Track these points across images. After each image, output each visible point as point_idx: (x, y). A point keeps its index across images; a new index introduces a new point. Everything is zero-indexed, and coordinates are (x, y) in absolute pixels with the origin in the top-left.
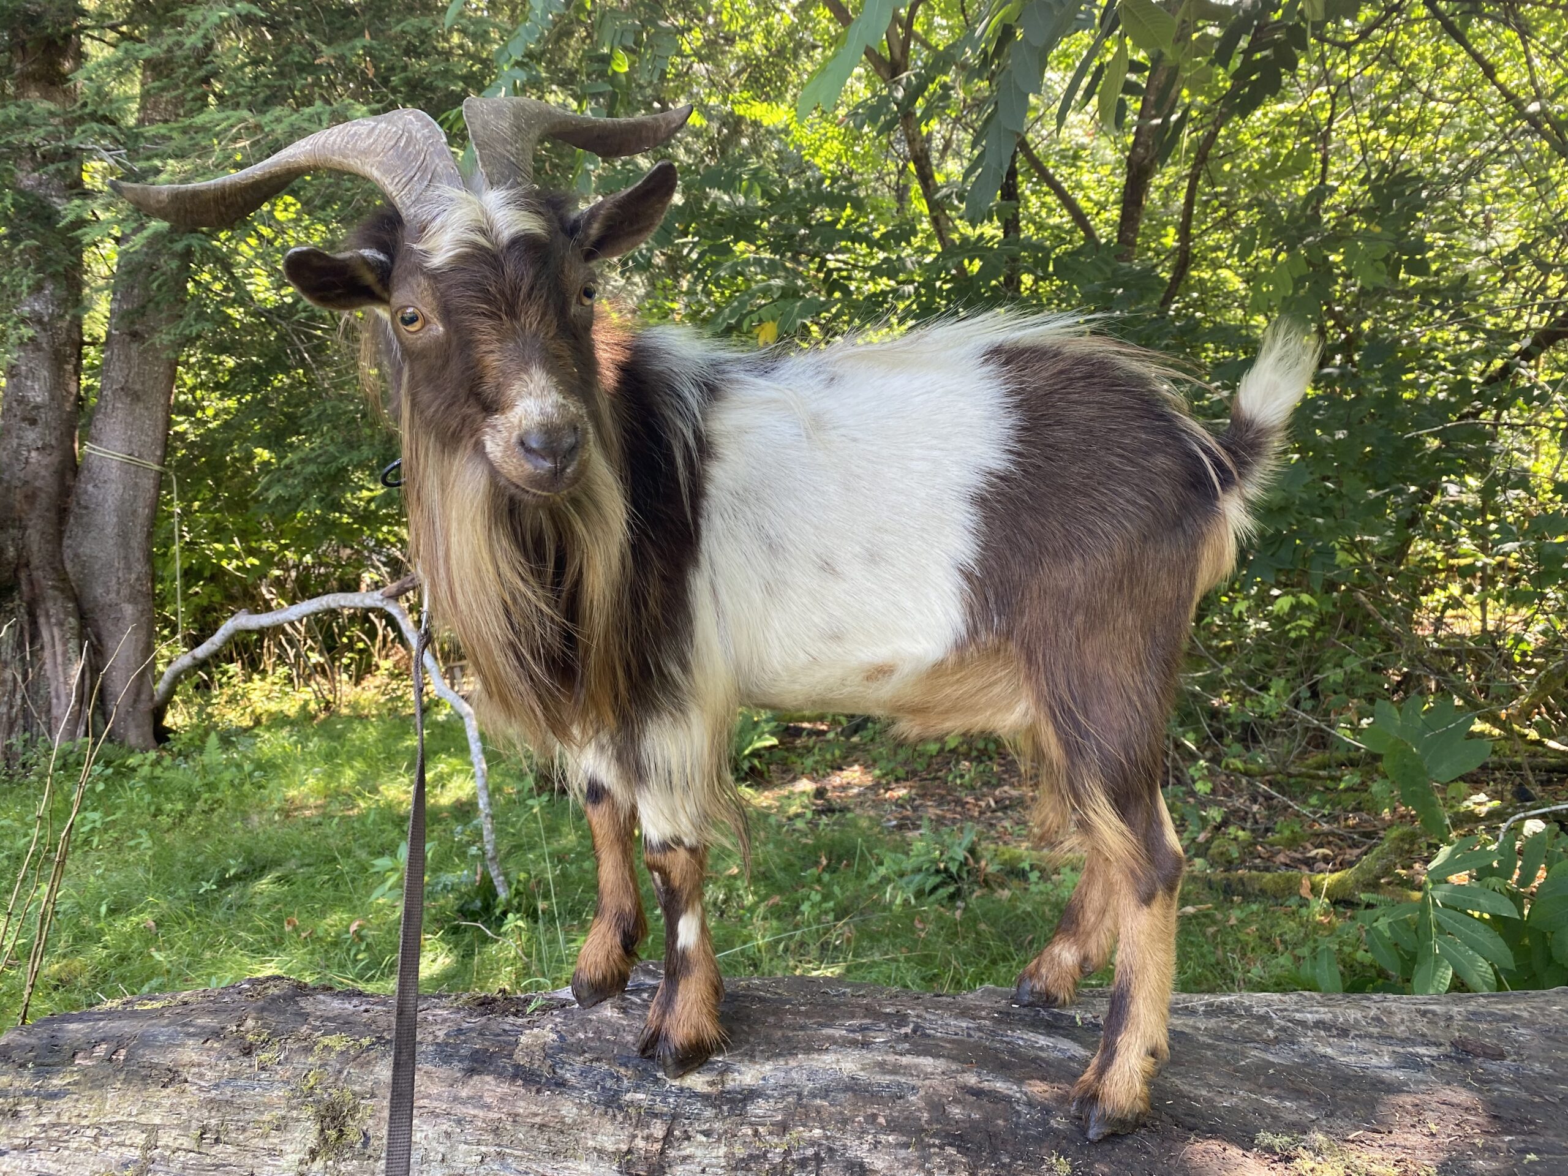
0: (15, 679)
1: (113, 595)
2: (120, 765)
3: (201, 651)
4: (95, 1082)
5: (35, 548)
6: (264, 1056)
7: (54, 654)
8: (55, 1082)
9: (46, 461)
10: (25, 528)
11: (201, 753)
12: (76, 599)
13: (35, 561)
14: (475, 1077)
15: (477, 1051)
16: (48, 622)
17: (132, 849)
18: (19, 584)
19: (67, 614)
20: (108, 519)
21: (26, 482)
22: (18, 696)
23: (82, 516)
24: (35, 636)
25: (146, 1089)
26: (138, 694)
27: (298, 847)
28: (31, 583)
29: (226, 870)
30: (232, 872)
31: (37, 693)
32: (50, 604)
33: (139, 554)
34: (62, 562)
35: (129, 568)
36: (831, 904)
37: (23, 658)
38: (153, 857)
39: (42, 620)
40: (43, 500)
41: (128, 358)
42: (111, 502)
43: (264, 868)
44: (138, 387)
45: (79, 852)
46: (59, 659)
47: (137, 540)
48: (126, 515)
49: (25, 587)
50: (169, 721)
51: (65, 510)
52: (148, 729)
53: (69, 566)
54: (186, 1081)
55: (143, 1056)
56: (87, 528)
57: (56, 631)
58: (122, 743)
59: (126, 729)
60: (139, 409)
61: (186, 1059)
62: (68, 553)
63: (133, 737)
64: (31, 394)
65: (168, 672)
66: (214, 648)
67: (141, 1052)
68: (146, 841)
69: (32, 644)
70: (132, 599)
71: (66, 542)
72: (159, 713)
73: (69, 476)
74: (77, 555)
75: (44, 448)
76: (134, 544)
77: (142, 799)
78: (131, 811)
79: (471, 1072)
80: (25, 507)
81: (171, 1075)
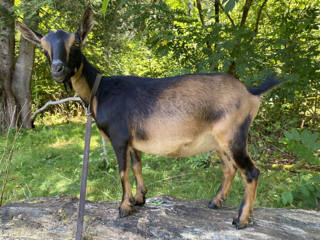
0: (2, 114)
1: (23, 97)
2: (25, 133)
3: (42, 109)
4: (18, 225)
5: (6, 86)
6: (65, 221)
7: (10, 109)
8: (7, 224)
9: (8, 67)
10: (3, 82)
11: (42, 130)
12: (15, 97)
13: (6, 89)
14: (126, 232)
15: (126, 224)
16: (9, 102)
17: (28, 151)
18: (3, 93)
19: (13, 100)
20: (21, 80)
21: (4, 72)
22: (3, 117)
23: (16, 79)
24: (6, 105)
25: (32, 229)
26: (28, 118)
27: (63, 151)
28: (5, 93)
29: (48, 156)
30: (49, 157)
31: (7, 117)
32: (9, 98)
33: (28, 88)
34: (12, 89)
35: (26, 91)
36: (179, 168)
37: (4, 109)
38: (32, 153)
39: (8, 101)
40: (7, 75)
41: (25, 45)
42: (22, 77)
43: (56, 156)
44: (27, 51)
45: (16, 151)
46: (11, 110)
47: (28, 85)
48: (25, 80)
49: (4, 94)
50: (35, 123)
51: (12, 78)
52: (31, 125)
53: (13, 90)
54: (43, 227)
55: (32, 219)
56: (17, 82)
57: (11, 104)
58: (25, 128)
59: (26, 125)
60: (27, 56)
61: (43, 221)
62: (13, 87)
63: (27, 127)
64: (4, 52)
65: (35, 113)
66: (44, 108)
67: (30, 217)
68: (30, 149)
69: (5, 106)
70: (27, 97)
71: (12, 85)
72: (33, 122)
73: (13, 70)
74: (15, 88)
75: (7, 64)
76: (27, 86)
77: (29, 140)
78: (27, 142)
79: (125, 230)
80: (4, 77)
81: (39, 225)
